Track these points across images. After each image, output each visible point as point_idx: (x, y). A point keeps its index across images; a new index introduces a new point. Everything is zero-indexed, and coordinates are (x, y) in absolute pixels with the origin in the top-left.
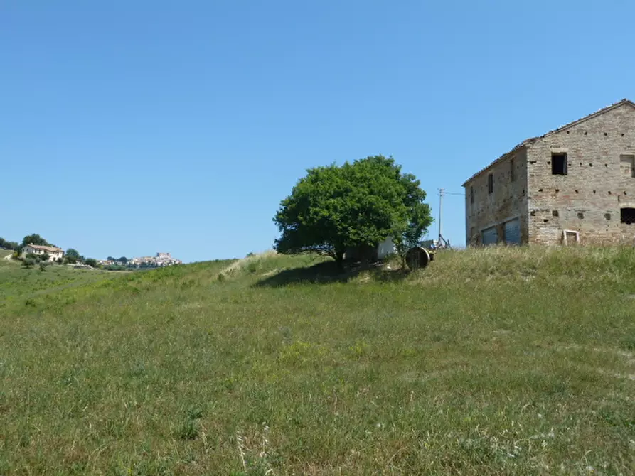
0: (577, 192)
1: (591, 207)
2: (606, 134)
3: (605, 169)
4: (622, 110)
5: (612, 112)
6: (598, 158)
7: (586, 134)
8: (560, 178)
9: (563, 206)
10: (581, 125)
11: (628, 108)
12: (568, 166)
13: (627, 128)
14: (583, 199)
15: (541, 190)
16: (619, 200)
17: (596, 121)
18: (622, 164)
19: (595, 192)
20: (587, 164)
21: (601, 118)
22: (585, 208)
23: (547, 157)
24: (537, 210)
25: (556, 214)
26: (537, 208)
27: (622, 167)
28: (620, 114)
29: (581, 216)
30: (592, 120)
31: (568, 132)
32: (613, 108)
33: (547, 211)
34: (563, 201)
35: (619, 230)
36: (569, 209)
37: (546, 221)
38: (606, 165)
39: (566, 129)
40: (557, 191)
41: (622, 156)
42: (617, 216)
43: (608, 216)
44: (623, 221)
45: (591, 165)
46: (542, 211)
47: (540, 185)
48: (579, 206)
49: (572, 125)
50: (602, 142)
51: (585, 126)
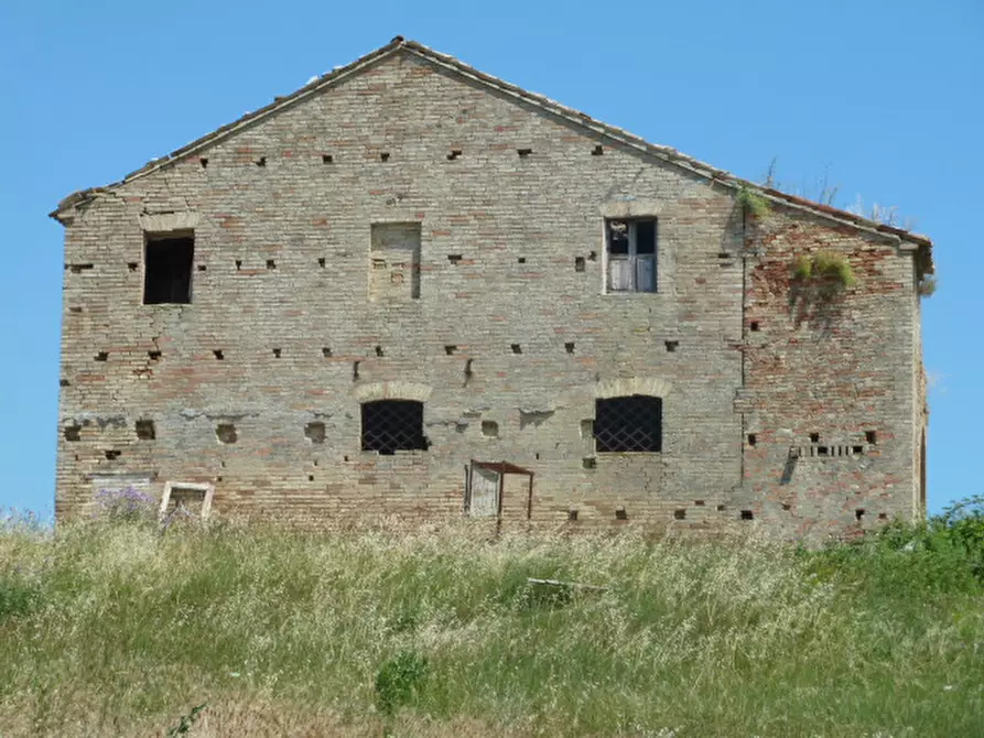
0: (219, 355)
1: (262, 404)
2: (327, 159)
3: (317, 272)
4: (389, 76)
5: (355, 84)
6: (298, 241)
7: (262, 163)
8: (169, 312)
9: (173, 403)
10: (245, 135)
11: (409, 65)
12: (196, 272)
13: (403, 135)
14: (235, 378)
15: (103, 357)
16: (356, 375)
17: (296, 120)
18: (379, 254)
19: (277, 352)
20: (258, 261)
21: (316, 105)
22: (244, 407)
23: (130, 245)
24: (87, 423)
25: (146, 429)
26: (86, 414)
27: (378, 263)
28: (381, 88)
29: (227, 432)
30: (284, 119)
31: (204, 162)
32: (353, 71)
33: (118, 422)
34: (170, 388)
35: (349, 476)
36: (191, 412)
37: (111, 455)
38: (322, 262)
39: (194, 153)
40: (155, 355)
41: (374, 226)
42: (347, 429)
43: (316, 430)
44: (368, 444)
45: (271, 264)
46: (102, 424)
47: (103, 339)
48: (223, 402)
49: (217, 139)
50: (315, 187)
51: (260, 137)
